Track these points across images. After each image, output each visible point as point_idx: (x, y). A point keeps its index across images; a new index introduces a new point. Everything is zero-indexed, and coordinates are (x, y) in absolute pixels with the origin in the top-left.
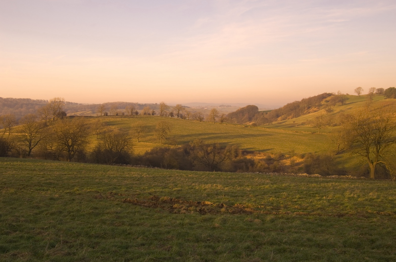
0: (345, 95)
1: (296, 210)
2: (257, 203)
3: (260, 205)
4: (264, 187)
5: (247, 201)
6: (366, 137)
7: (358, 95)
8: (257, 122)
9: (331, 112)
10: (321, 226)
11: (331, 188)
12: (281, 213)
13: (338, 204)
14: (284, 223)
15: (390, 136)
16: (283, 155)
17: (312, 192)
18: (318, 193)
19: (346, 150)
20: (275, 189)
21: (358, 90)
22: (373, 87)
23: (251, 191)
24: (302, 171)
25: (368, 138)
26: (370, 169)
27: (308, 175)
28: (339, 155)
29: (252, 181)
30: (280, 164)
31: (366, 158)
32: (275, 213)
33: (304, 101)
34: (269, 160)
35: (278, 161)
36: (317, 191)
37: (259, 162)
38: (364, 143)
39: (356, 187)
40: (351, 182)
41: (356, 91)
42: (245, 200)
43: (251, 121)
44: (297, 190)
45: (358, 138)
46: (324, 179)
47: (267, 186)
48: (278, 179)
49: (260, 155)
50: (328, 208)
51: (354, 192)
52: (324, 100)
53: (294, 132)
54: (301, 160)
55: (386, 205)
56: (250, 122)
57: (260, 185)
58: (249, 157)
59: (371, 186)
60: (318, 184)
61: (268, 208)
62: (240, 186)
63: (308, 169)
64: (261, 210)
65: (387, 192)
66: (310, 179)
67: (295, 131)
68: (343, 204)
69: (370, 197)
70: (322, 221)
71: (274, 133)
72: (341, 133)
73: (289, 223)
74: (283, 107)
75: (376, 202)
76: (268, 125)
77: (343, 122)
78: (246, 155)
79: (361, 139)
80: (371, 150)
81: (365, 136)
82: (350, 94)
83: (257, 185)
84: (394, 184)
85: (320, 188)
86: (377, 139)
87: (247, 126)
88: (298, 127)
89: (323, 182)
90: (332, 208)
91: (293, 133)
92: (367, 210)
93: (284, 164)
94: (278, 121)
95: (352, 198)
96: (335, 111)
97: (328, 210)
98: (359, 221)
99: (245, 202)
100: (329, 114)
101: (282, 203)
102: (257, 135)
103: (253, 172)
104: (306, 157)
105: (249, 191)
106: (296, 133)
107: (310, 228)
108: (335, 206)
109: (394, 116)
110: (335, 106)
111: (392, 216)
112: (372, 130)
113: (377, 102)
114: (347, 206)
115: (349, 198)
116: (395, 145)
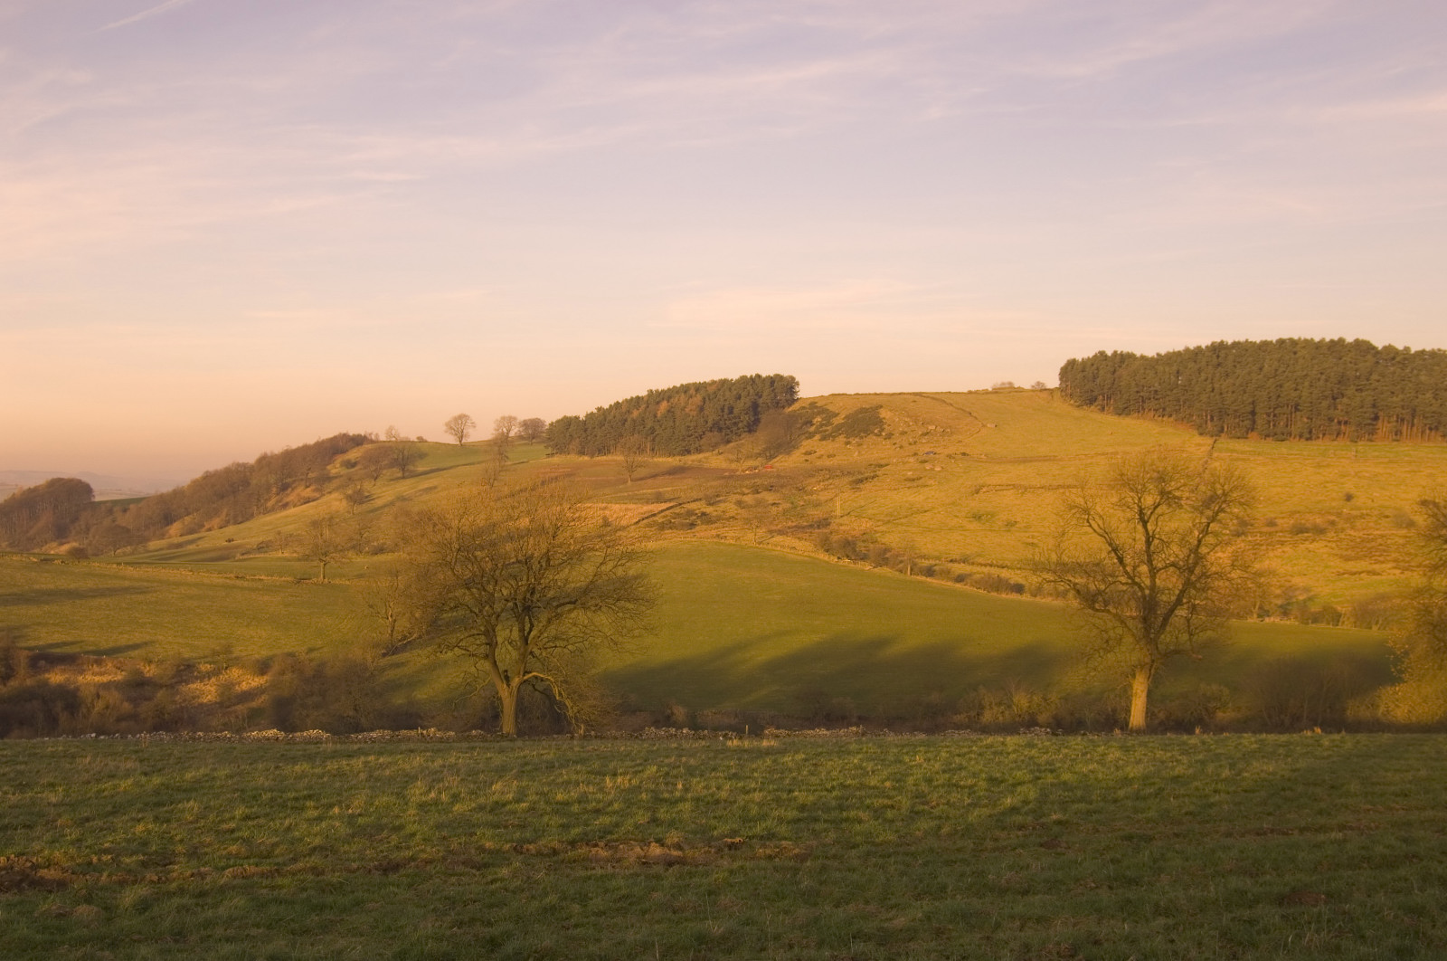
0: (413, 442)
1: (232, 862)
2: (87, 847)
3: (96, 854)
4: (115, 786)
5: (46, 843)
6: (485, 590)
7: (458, 443)
8: (86, 542)
9: (363, 503)
10: (321, 908)
11: (362, 776)
12: (175, 874)
13: (381, 828)
14: (188, 911)
15: (565, 585)
16: (189, 666)
17: (291, 795)
18: (314, 795)
19: (420, 637)
20: (157, 792)
21: (459, 424)
22: (507, 415)
23: (63, 805)
24: (263, 722)
25: (492, 595)
26: (502, 703)
27: (281, 735)
28: (393, 657)
29: (68, 766)
30: (178, 698)
31: (487, 665)
32: (155, 878)
33: (265, 461)
34: (138, 686)
35: (172, 686)
36: (311, 788)
37: (98, 696)
38: (477, 611)
39: (449, 766)
40: (433, 751)
41: (451, 428)
42: (39, 838)
43: (64, 540)
44: (237, 790)
45: (457, 594)
46: (339, 747)
47: (125, 784)
48: (170, 755)
49: (103, 669)
50: (349, 843)
51: (441, 785)
52: (340, 459)
53: (230, 578)
54: (256, 679)
55: (546, 819)
56: (62, 544)
57: (98, 781)
58: (56, 677)
59: (498, 760)
60: (317, 763)
61: (127, 860)
62: (22, 787)
63: (284, 713)
64: (100, 872)
65: (551, 778)
66: (287, 747)
67: (232, 575)
68: (400, 828)
69: (495, 798)
70: (323, 891)
71: (155, 584)
72: (399, 578)
73: (206, 907)
74: (189, 486)
75: (514, 812)
76: (132, 554)
77: (406, 540)
78: (48, 671)
79: (468, 599)
80: (502, 635)
81: (479, 586)
82: (429, 440)
83: (89, 782)
84: (576, 749)
85: (321, 777)
86: (520, 597)
87: (48, 557)
88: (245, 560)
89: (335, 755)
90: (360, 845)
91: (228, 581)
92: (483, 842)
93: (194, 698)
94: (169, 538)
95: (431, 805)
96: (379, 497)
97: (345, 852)
98: (454, 879)
99: (38, 847)
100: (358, 509)
101: (181, 841)
102: (91, 594)
103: (74, 733)
104: (276, 668)
105: (54, 805)
106: (239, 583)
107: (280, 920)
108: (371, 836)
109: (577, 515)
110: (379, 482)
111: (561, 856)
112: (505, 566)
113: (521, 466)
114: (413, 835)
115: (420, 806)
116: (580, 616)
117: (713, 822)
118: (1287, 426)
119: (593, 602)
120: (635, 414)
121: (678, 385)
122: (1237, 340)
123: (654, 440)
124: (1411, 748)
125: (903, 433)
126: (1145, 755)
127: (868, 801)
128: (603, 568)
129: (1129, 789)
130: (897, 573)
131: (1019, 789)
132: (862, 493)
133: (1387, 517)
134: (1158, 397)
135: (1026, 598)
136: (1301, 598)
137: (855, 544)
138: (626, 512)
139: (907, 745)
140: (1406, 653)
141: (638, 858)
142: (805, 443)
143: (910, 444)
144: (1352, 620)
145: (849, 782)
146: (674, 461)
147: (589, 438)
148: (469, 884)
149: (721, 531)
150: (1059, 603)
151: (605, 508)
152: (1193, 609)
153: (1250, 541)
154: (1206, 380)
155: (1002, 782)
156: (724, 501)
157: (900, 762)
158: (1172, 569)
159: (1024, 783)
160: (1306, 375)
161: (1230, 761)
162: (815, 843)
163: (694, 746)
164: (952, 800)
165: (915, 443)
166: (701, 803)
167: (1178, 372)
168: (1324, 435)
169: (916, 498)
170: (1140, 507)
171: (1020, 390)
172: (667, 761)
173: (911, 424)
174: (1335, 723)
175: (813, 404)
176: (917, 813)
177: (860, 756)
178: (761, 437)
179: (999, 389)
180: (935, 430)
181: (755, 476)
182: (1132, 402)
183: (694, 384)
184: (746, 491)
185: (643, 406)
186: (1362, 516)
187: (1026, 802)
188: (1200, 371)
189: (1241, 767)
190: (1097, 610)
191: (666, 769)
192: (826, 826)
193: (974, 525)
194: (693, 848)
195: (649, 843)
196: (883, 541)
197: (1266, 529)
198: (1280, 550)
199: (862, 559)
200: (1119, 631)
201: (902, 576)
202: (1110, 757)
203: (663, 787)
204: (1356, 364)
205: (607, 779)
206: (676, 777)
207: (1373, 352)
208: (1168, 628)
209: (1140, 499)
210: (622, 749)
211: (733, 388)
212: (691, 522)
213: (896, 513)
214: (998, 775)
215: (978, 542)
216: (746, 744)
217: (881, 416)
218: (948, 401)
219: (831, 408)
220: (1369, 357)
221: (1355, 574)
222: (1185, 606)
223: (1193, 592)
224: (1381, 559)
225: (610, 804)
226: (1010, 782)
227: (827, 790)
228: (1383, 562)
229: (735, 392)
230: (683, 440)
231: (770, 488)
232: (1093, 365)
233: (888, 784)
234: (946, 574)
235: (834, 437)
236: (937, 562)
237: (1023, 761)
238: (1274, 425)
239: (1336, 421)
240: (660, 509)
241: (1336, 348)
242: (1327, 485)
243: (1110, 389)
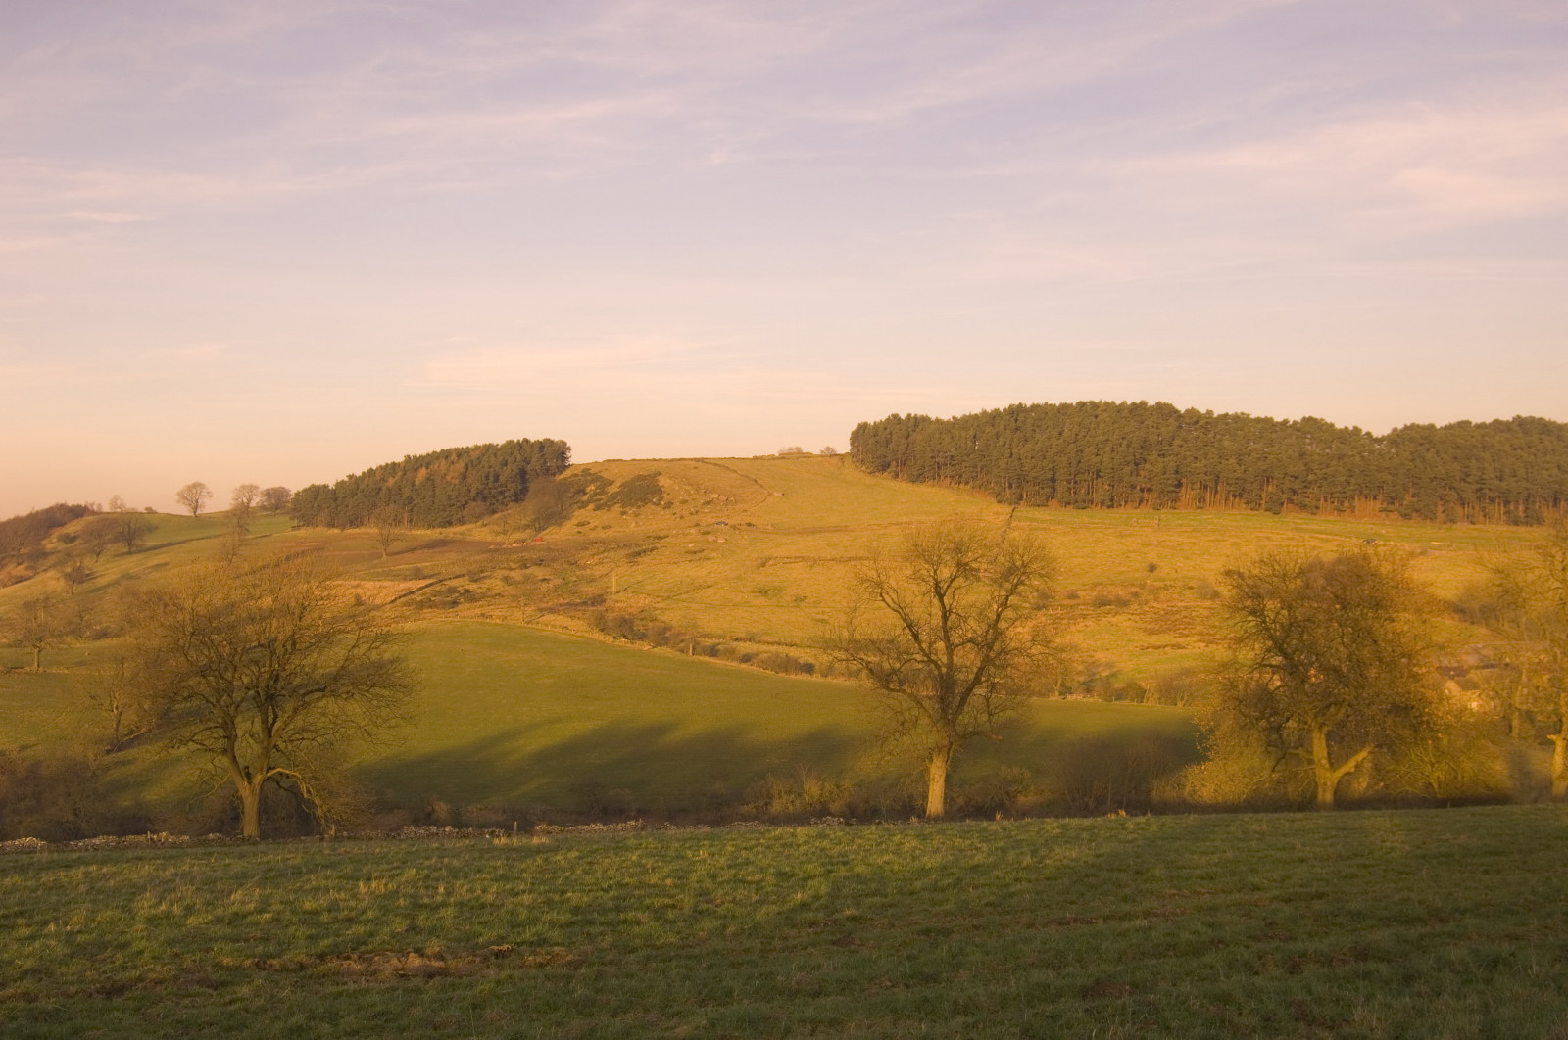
0: (141, 513)
6: (222, 677)
7: (192, 514)
9: (83, 582)
11: (83, 888)
13: (103, 946)
15: (313, 672)
18: (26, 911)
19: (149, 731)
21: (193, 493)
22: (247, 483)
25: (231, 683)
26: (242, 802)
28: (119, 754)
31: (225, 761)
36: (23, 903)
38: (213, 700)
39: (182, 874)
40: (164, 858)
41: (184, 498)
45: (191, 683)
46: (56, 856)
50: (66, 965)
51: (173, 896)
52: (57, 532)
55: (292, 930)
59: (238, 866)
60: (31, 875)
65: (298, 885)
68: (126, 945)
69: (235, 908)
70: (37, 1019)
72: (126, 665)
75: (256, 924)
77: (133, 623)
79: (203, 688)
80: (242, 727)
81: (216, 673)
82: (159, 511)
84: (327, 852)
85: (34, 891)
86: (262, 685)
89: (51, 866)
90: (80, 967)
92: (221, 957)
95: (162, 918)
96: (102, 575)
97: (62, 975)
98: (187, 1001)
100: (78, 588)
108: (92, 955)
109: (326, 593)
110: (102, 559)
111: (309, 972)
112: (245, 651)
113: (263, 539)
114: (141, 952)
115: (150, 919)
116: (330, 705)
117: (478, 928)
118: (1088, 493)
119: (345, 689)
120: (391, 481)
121: (438, 451)
122: (1035, 403)
123: (411, 511)
124: (1217, 829)
125: (684, 502)
126: (942, 843)
127: (648, 901)
128: (355, 651)
129: (926, 881)
130: (678, 653)
131: (810, 883)
132: (640, 567)
133: (1191, 588)
134: (955, 462)
135: (816, 678)
136: (1104, 674)
137: (632, 623)
138: (380, 590)
139: (690, 839)
140: (1212, 730)
141: (395, 970)
142: (576, 513)
143: (691, 514)
144: (1157, 696)
145: (627, 880)
146: (433, 534)
147: (339, 509)
148: (204, 1006)
149: (485, 611)
150: (851, 683)
151: (358, 586)
152: (993, 687)
153: (1051, 615)
154: (1004, 445)
155: (792, 876)
156: (489, 577)
157: (683, 857)
158: (969, 645)
159: (815, 876)
160: (1108, 440)
161: (1033, 848)
162: (589, 948)
163: (457, 845)
164: (738, 897)
165: (697, 512)
166: (465, 908)
167: (975, 437)
168: (1126, 502)
169: (698, 572)
170: (936, 580)
171: (809, 456)
172: (427, 863)
173: (692, 492)
174: (1140, 804)
175: (586, 471)
176: (700, 912)
177: (638, 852)
178: (530, 508)
179: (789, 454)
180: (718, 499)
181: (524, 549)
182: (927, 468)
183: (456, 449)
184: (513, 566)
185: (400, 474)
186: (1166, 588)
187: (817, 897)
188: (997, 435)
189: (1043, 853)
190: (892, 691)
191: (426, 871)
192: (601, 929)
193: (760, 601)
194: (455, 957)
195: (408, 953)
196: (663, 618)
197: (1067, 602)
198: (1082, 624)
199: (640, 639)
200: (915, 712)
201: (683, 657)
202: (907, 847)
203: (422, 891)
204: (1158, 428)
205: (361, 884)
206: (437, 880)
207: (1175, 415)
208: (966, 709)
209: (935, 571)
210: (378, 850)
211: (498, 454)
212: (452, 600)
213: (676, 589)
214: (788, 869)
215: (765, 618)
216: (515, 842)
217: (660, 484)
218: (732, 468)
219: (605, 475)
220: (1171, 420)
221: (1159, 648)
222: (984, 685)
223: (992, 669)
224: (1186, 632)
225: (364, 911)
226: (801, 876)
227: (603, 890)
228: (1187, 636)
229: (501, 458)
230: (444, 511)
231: (540, 563)
232: (885, 429)
233: (669, 882)
234: (730, 653)
235: (609, 507)
236: (721, 641)
237: (814, 853)
238: (1075, 493)
239: (1138, 487)
240: (419, 586)
241: (1137, 411)
242: (1129, 554)
243: (903, 454)
